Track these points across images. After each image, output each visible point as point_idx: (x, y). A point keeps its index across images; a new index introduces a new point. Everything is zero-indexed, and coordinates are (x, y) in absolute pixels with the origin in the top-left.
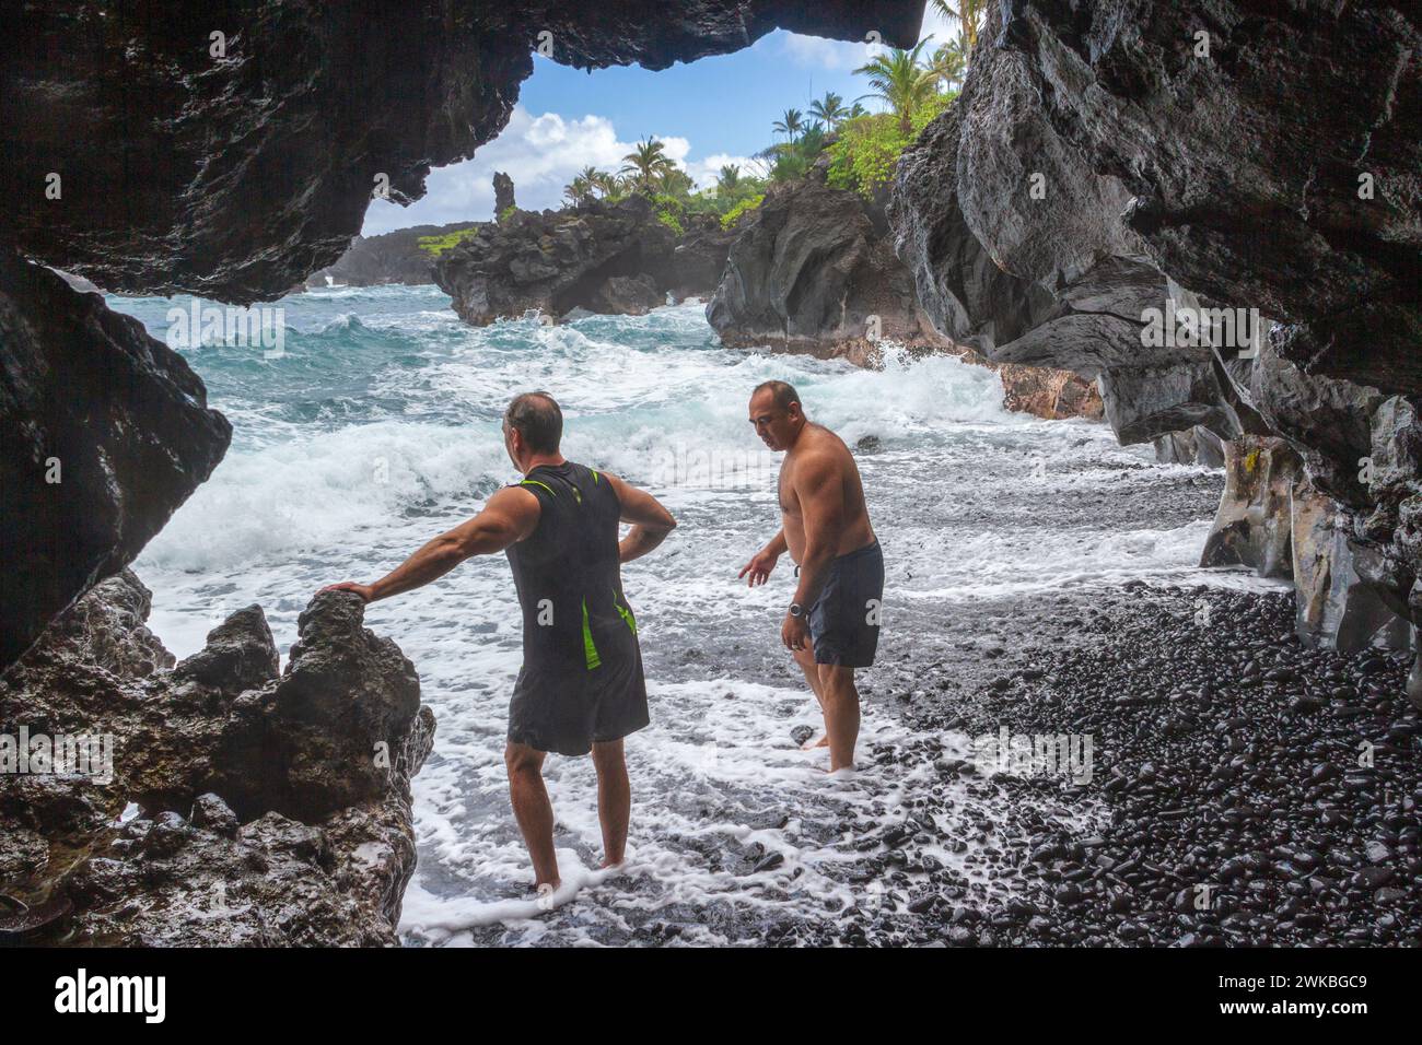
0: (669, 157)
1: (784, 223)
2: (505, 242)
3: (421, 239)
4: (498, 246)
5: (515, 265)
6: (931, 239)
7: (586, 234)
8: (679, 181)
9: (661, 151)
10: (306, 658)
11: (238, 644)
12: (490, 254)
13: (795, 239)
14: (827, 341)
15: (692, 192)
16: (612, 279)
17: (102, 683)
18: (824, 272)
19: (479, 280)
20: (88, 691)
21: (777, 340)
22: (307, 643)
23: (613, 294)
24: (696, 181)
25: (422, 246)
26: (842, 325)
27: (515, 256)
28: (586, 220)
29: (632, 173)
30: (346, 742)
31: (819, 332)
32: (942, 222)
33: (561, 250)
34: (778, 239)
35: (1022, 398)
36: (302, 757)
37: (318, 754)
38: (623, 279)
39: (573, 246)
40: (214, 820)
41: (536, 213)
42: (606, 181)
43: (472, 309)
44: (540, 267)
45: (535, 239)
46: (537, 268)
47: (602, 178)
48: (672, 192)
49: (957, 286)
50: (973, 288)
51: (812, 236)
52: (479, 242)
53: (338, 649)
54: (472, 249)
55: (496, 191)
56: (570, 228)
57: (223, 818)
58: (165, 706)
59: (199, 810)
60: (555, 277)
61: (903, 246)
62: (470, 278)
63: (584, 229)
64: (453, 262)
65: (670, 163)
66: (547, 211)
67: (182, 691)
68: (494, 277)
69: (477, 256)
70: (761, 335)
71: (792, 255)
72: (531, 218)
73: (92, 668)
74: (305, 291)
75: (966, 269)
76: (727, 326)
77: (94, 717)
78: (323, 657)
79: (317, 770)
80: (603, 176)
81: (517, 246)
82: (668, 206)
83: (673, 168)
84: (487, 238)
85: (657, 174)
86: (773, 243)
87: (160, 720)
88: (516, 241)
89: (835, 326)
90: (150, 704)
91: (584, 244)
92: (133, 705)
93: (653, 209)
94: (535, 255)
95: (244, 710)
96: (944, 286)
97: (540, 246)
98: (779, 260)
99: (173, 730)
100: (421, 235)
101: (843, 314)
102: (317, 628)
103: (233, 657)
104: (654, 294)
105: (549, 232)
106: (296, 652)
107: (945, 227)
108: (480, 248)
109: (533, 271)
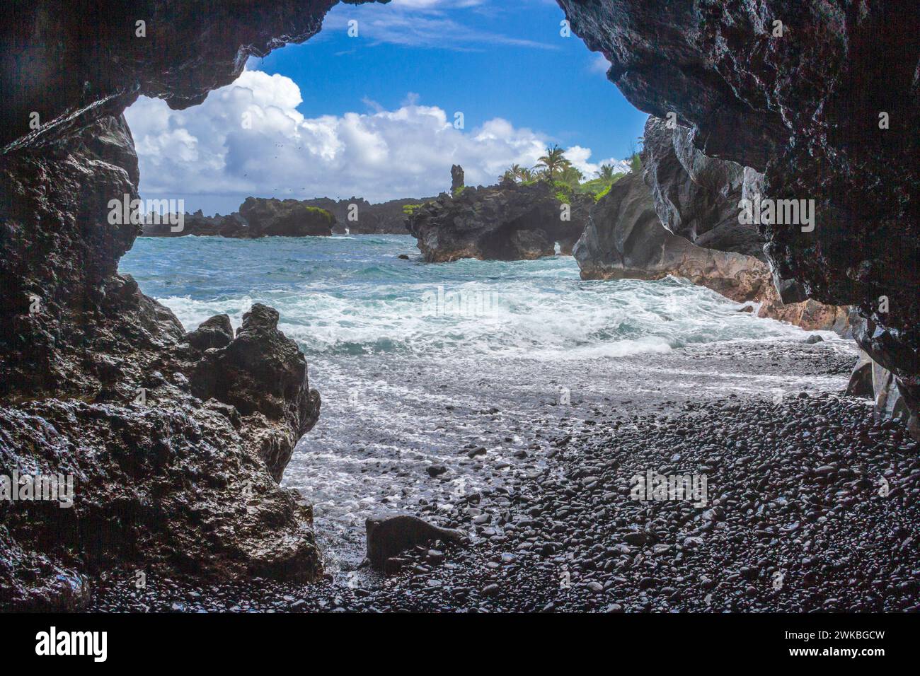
0: (567, 158)
1: (626, 194)
2: (452, 205)
3: (405, 207)
4: (447, 208)
5: (456, 219)
6: (659, 168)
7: (503, 202)
8: (576, 174)
9: (562, 154)
10: (242, 334)
11: (213, 330)
12: (442, 213)
13: (632, 204)
14: (651, 271)
15: (582, 182)
16: (518, 231)
17: (142, 334)
18: (651, 225)
19: (434, 228)
20: (135, 336)
21: (618, 270)
22: (245, 327)
23: (519, 240)
24: (584, 175)
25: (405, 211)
26: (662, 261)
27: (458, 214)
28: (505, 193)
29: (542, 168)
30: (260, 382)
31: (646, 266)
32: (666, 158)
33: (486, 210)
34: (622, 203)
35: (779, 311)
36: (236, 385)
37: (245, 384)
38: (526, 231)
39: (495, 208)
40: (178, 382)
41: (473, 188)
42: (525, 173)
43: (428, 247)
44: (472, 222)
45: (471, 204)
46: (471, 222)
47: (523, 172)
48: (568, 181)
49: (674, 197)
50: (684, 198)
51: (644, 202)
52: (437, 205)
53: (259, 332)
54: (432, 209)
55: (453, 176)
56: (493, 197)
57: (182, 382)
58: (171, 352)
59: (172, 377)
60: (481, 228)
61: (647, 175)
62: (429, 227)
63: (503, 198)
64: (418, 216)
65: (568, 162)
66: (480, 187)
67: (182, 346)
68: (444, 227)
69: (434, 213)
70: (608, 266)
71: (630, 214)
72: (470, 190)
73: (139, 327)
74: (330, 235)
75: (680, 186)
76: (586, 260)
77: (136, 349)
78: (251, 334)
79: (243, 393)
80: (524, 170)
81: (459, 208)
82: (562, 189)
83: (570, 166)
84: (441, 203)
85: (560, 170)
86: (619, 206)
87: (168, 358)
88: (459, 205)
89: (657, 262)
90: (164, 350)
91: (502, 208)
92: (157, 348)
93: (552, 190)
94: (470, 214)
95: (209, 356)
96: (667, 199)
97: (474, 208)
98: (621, 217)
99: (173, 362)
100: (406, 204)
101: (663, 254)
102: (251, 320)
103: (210, 335)
104: (546, 242)
105: (480, 200)
106: (239, 331)
107: (668, 161)
108: (437, 209)
109: (468, 223)
